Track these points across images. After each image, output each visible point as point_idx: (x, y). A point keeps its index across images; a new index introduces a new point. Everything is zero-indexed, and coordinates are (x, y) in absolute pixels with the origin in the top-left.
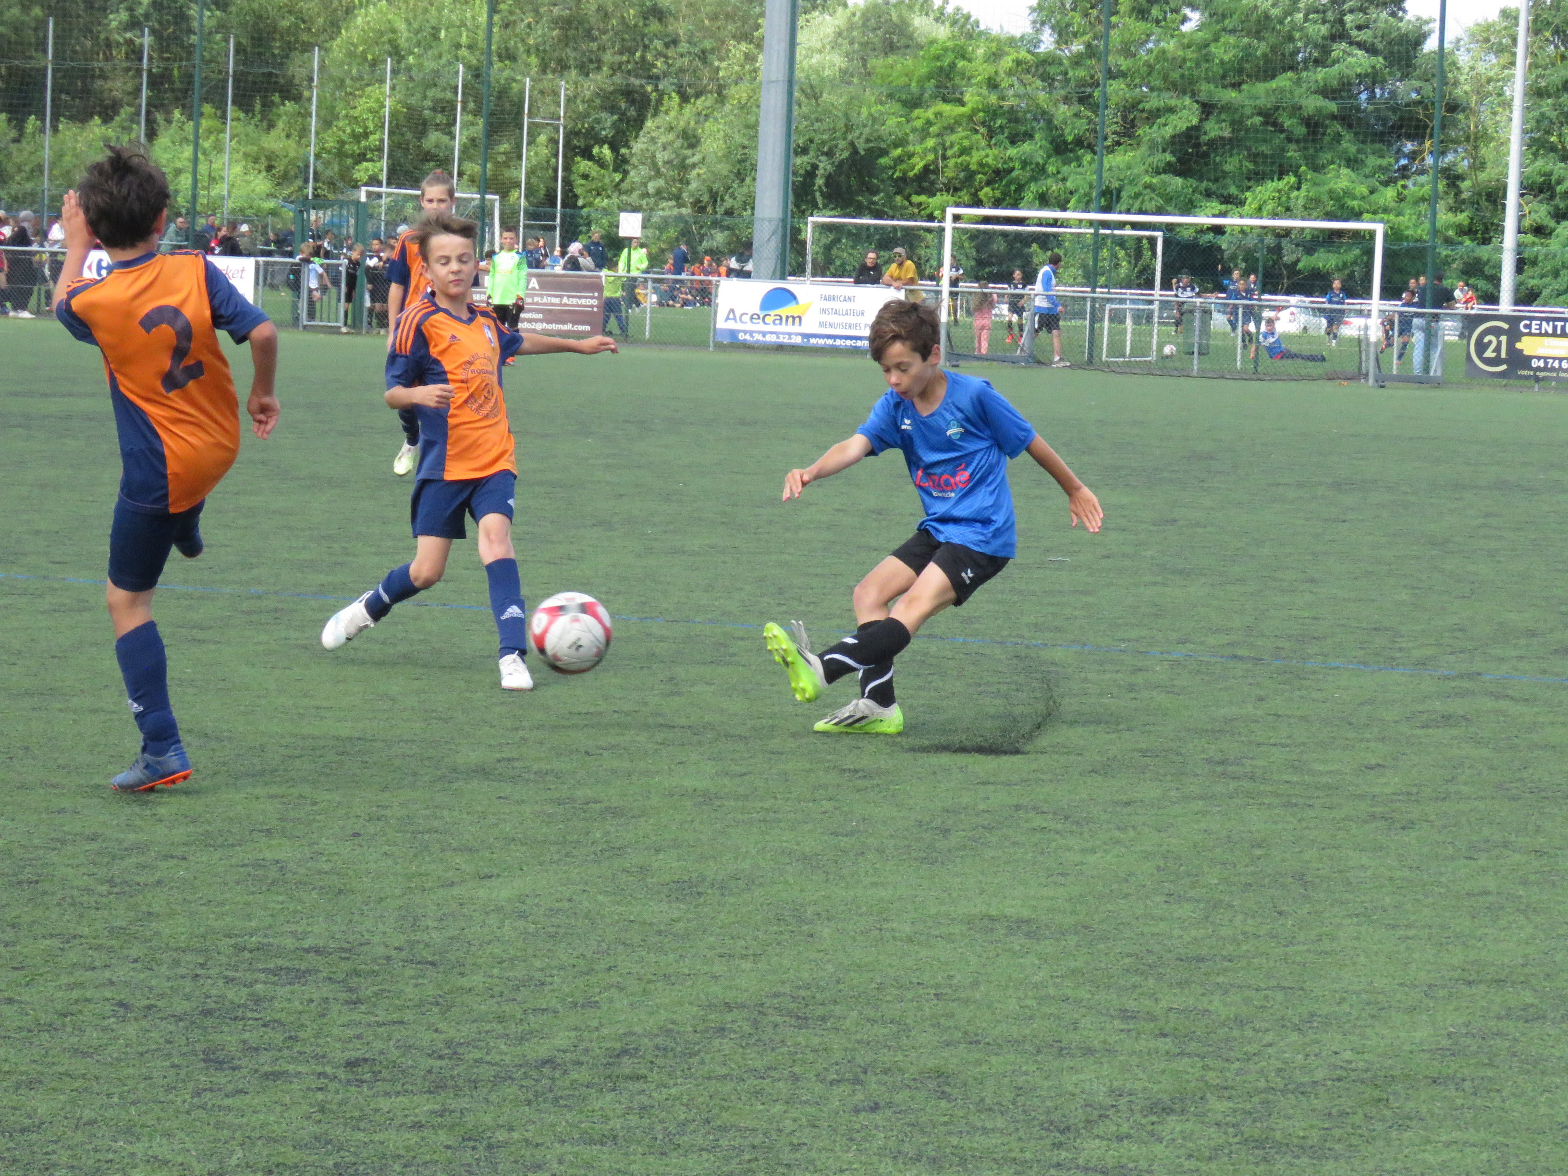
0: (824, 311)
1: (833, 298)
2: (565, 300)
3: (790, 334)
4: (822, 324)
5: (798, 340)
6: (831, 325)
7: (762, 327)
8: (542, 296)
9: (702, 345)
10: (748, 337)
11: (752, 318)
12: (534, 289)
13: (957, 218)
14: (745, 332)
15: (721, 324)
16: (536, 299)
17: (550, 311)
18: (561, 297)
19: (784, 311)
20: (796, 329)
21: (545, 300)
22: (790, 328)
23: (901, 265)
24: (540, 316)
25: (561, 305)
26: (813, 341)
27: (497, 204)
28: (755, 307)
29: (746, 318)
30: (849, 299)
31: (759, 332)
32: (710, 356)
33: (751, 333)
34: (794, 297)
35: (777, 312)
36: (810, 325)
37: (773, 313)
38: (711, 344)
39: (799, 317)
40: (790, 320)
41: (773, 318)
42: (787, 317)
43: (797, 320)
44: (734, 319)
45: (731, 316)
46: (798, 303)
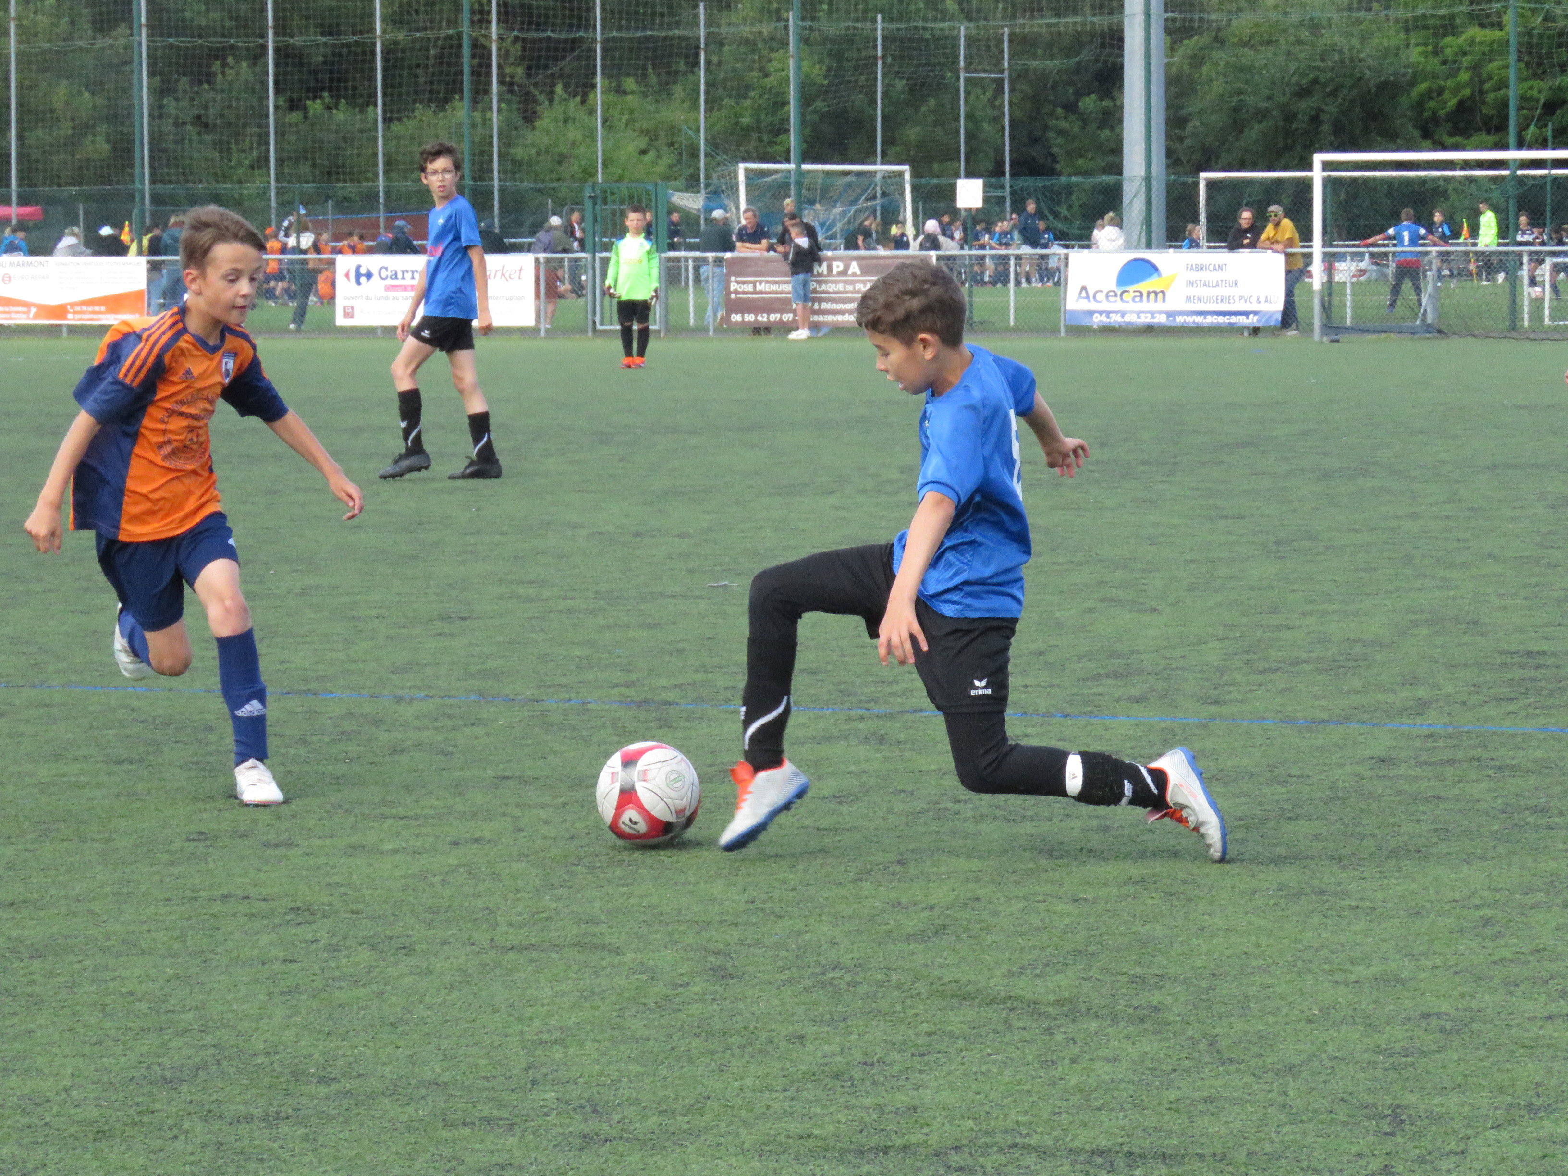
0: (1191, 283)
1: (1200, 268)
3: (1153, 313)
4: (1188, 299)
5: (1162, 319)
6: (1200, 300)
7: (1118, 305)
9: (1055, 331)
10: (1104, 319)
11: (1107, 296)
12: (854, 275)
13: (1327, 166)
14: (1101, 313)
15: (1073, 303)
19: (1145, 286)
20: (1160, 306)
22: (1152, 306)
23: (1277, 225)
26: (1180, 320)
27: (907, 176)
28: (1111, 284)
29: (1101, 296)
30: (1220, 268)
31: (1116, 312)
32: (1063, 343)
33: (1108, 313)
34: (1155, 269)
35: (1137, 287)
36: (1176, 301)
37: (1131, 288)
38: (1063, 329)
39: (1163, 292)
40: (1152, 296)
41: (1132, 294)
42: (1149, 293)
43: (1160, 295)
44: (1087, 297)
45: (1084, 294)
46: (1160, 275)
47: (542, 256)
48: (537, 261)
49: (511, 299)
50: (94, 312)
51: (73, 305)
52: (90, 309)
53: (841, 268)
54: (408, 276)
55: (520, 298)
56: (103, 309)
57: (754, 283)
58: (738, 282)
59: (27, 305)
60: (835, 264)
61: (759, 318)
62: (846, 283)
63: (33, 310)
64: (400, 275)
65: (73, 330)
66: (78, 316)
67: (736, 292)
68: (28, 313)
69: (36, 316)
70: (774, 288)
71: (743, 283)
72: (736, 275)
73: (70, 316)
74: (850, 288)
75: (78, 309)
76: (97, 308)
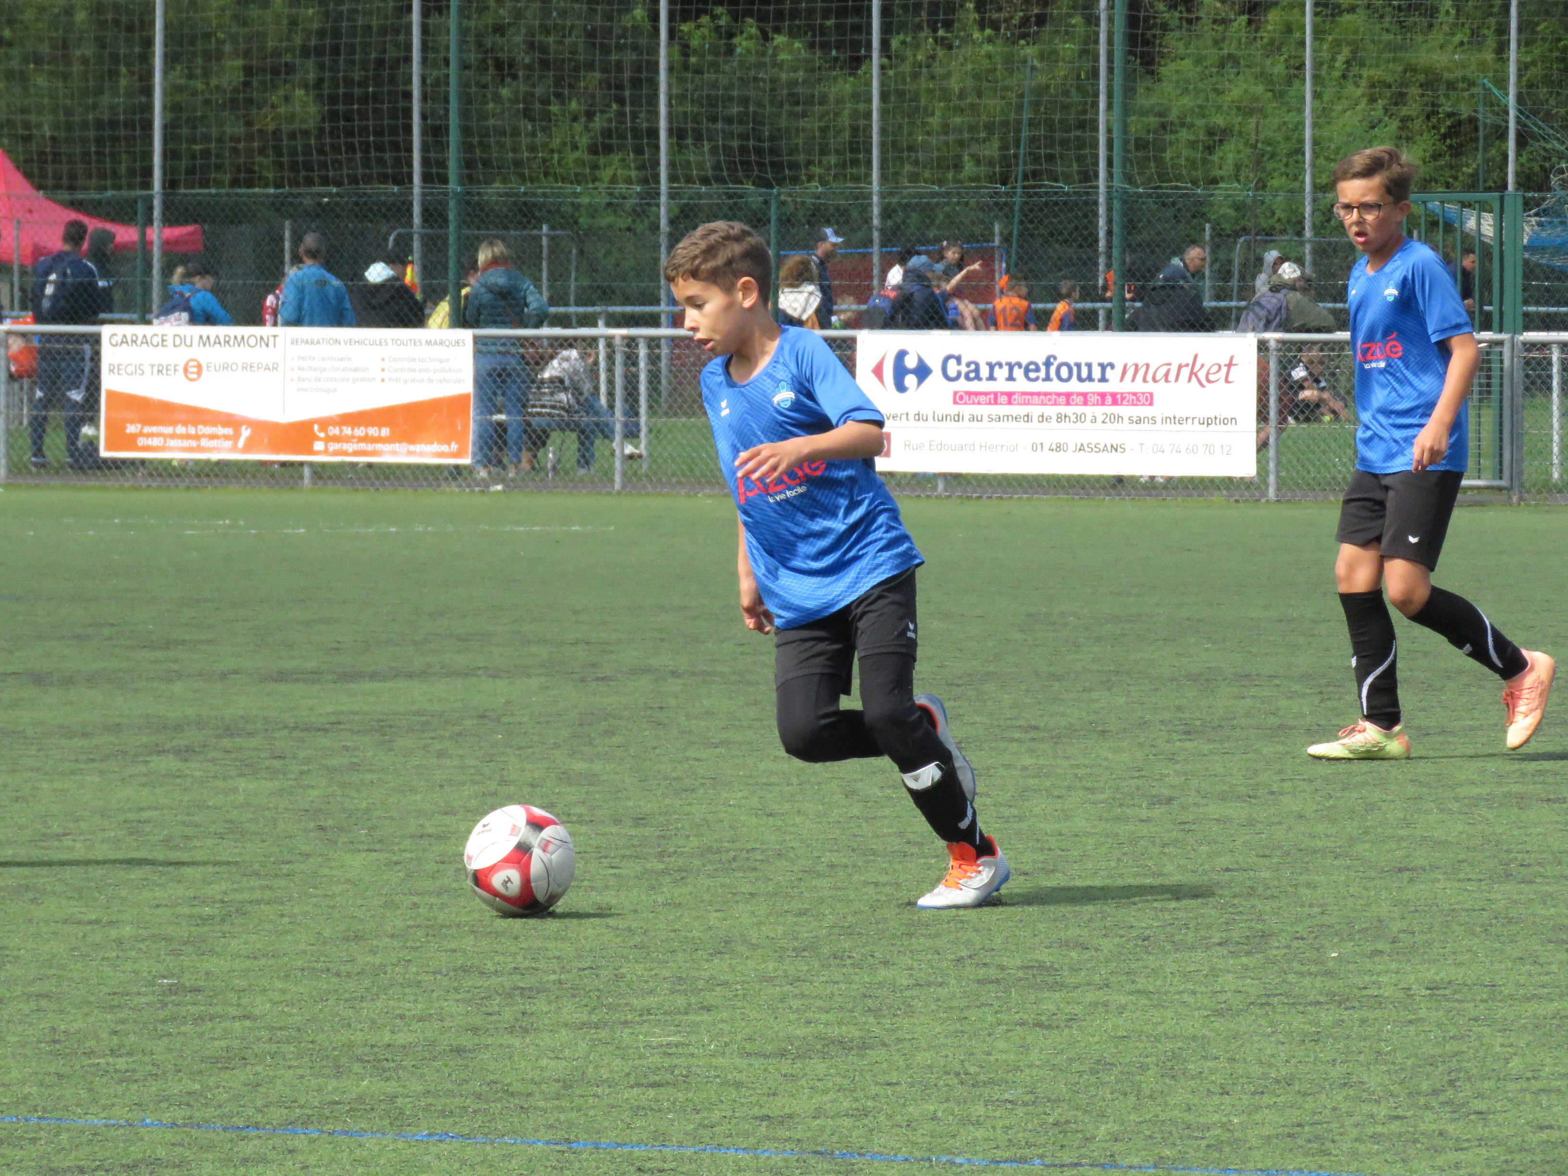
47: (1272, 336)
48: (1262, 346)
49: (1208, 422)
50: (366, 439)
51: (324, 423)
52: (360, 432)
54: (1001, 373)
55: (1225, 422)
56: (385, 432)
59: (233, 422)
63: (246, 432)
64: (984, 372)
65: (322, 472)
66: (333, 446)
68: (236, 436)
69: (249, 446)
73: (319, 446)
75: (334, 431)
76: (372, 431)
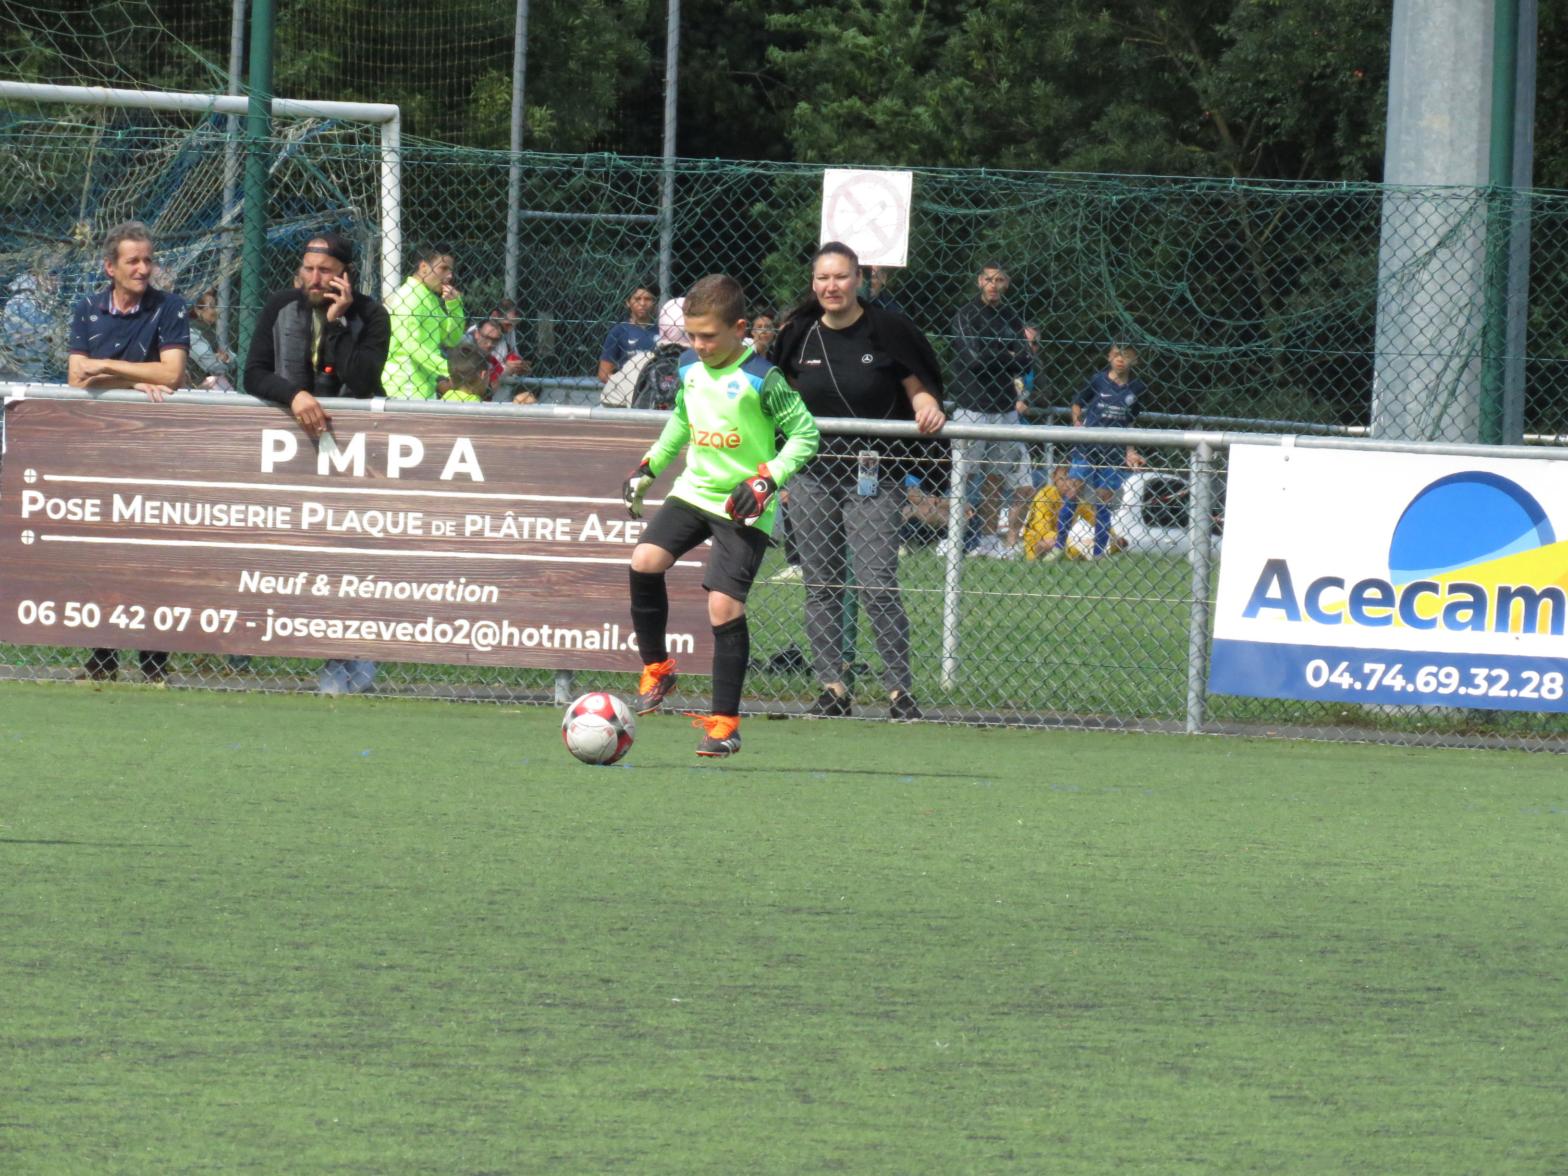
2: (592, 528)
3: (1516, 665)
5: (1546, 690)
8: (496, 511)
10: (1342, 677)
11: (1357, 599)
12: (462, 480)
14: (1333, 657)
16: (473, 524)
17: (529, 568)
18: (577, 513)
19: (1491, 571)
20: (1542, 643)
21: (509, 527)
22: (1516, 641)
24: (489, 593)
25: (575, 547)
27: (391, 138)
28: (1370, 556)
29: (1334, 600)
31: (1389, 657)
32: (1190, 757)
33: (1356, 660)
34: (1534, 513)
35: (1464, 574)
37: (1444, 578)
38: (1193, 707)
39: (1554, 594)
40: (1518, 605)
41: (1445, 598)
42: (1505, 595)
43: (1546, 605)
44: (1287, 601)
45: (1274, 591)
46: (1548, 537)
53: (415, 459)
57: (105, 494)
58: (49, 490)
60: (395, 442)
61: (118, 618)
62: (430, 508)
67: (40, 522)
70: (174, 513)
71: (67, 492)
72: (42, 466)
74: (444, 528)
